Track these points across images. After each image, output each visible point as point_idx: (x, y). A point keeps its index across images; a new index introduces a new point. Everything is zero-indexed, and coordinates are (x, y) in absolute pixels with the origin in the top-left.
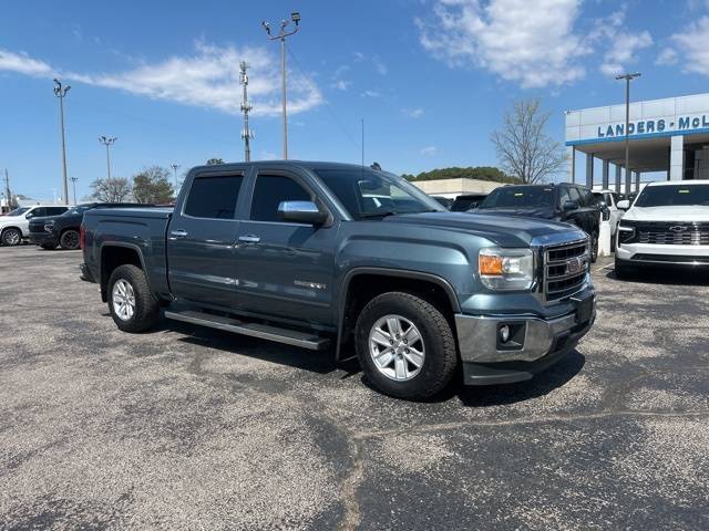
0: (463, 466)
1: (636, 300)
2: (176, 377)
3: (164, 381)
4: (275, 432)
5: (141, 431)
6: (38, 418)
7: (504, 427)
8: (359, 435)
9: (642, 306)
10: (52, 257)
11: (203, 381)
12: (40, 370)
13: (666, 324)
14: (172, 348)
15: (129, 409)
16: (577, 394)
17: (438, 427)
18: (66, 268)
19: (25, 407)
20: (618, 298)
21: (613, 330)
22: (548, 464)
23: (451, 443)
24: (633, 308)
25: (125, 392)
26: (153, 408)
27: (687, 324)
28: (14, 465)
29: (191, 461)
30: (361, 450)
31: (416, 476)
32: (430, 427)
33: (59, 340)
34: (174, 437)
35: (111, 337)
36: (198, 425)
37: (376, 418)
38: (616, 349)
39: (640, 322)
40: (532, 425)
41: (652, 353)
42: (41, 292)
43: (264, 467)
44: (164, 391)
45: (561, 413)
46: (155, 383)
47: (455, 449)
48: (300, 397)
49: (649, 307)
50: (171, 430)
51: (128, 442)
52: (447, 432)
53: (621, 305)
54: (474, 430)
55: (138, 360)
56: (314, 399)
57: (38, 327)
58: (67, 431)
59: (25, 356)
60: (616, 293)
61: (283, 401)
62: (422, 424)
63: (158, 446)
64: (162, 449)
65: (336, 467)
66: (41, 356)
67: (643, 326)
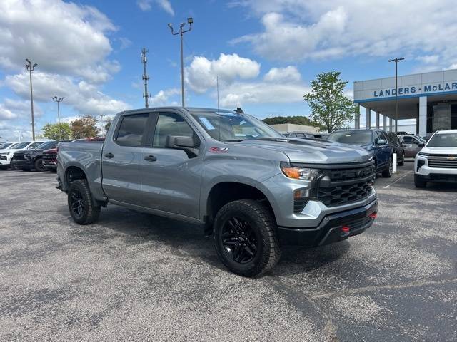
0: (395, 316)
1: (432, 202)
2: (167, 259)
3: (161, 261)
4: (257, 296)
5: (167, 297)
6: (92, 289)
7: (405, 289)
8: (314, 297)
9: (439, 206)
10: (32, 176)
11: (187, 260)
12: (72, 255)
15: (150, 281)
16: (435, 265)
17: (362, 290)
18: (46, 184)
19: (77, 281)
20: (420, 200)
21: (432, 223)
22: (448, 313)
23: (377, 300)
24: (432, 208)
25: (141, 269)
26: (165, 281)
28: (95, 324)
29: (214, 316)
30: (321, 307)
31: (368, 324)
32: (356, 290)
33: (72, 234)
34: (192, 300)
36: (203, 291)
37: (317, 284)
38: (441, 235)
39: (444, 217)
40: (421, 287)
42: (39, 201)
43: (265, 320)
44: (165, 268)
45: (434, 278)
46: (156, 263)
47: (383, 305)
49: (443, 206)
50: (188, 296)
51: (163, 305)
52: (371, 293)
53: (425, 205)
55: (134, 247)
57: (52, 225)
58: (116, 298)
59: (56, 246)
60: (417, 198)
62: (349, 288)
63: (185, 307)
64: (189, 309)
65: (313, 319)
66: (67, 245)
67: (448, 219)
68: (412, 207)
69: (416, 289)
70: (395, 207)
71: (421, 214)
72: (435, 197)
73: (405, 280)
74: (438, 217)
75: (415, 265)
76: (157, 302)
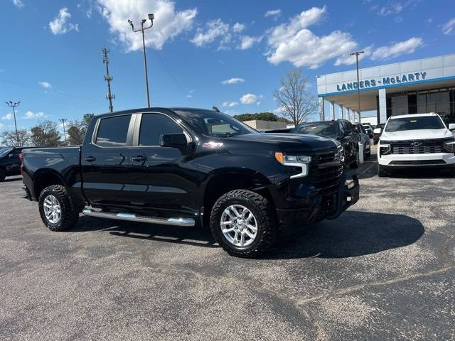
0: (388, 318)
1: (402, 190)
2: (137, 271)
3: (130, 275)
4: (240, 306)
5: (139, 317)
6: (50, 315)
7: (394, 284)
8: (301, 302)
9: (409, 194)
11: (160, 271)
12: (27, 276)
13: (432, 203)
14: (120, 249)
15: (118, 300)
16: (418, 256)
17: (349, 290)
20: (390, 189)
22: (442, 309)
23: (366, 299)
24: (403, 196)
25: (107, 286)
26: (136, 298)
27: (445, 203)
30: (310, 314)
31: (363, 329)
32: (343, 291)
34: (167, 319)
35: (68, 244)
36: (179, 307)
37: (303, 287)
39: (416, 204)
40: (408, 281)
41: (441, 223)
44: (136, 283)
45: (419, 270)
46: (125, 277)
47: (373, 305)
48: (238, 277)
49: (413, 193)
51: (134, 327)
52: (359, 292)
53: (396, 194)
54: (376, 289)
55: (101, 260)
56: (250, 278)
58: (79, 325)
59: (10, 266)
60: (387, 186)
61: (229, 282)
62: (337, 288)
63: (159, 328)
64: (165, 331)
65: (303, 329)
66: (21, 265)
67: (420, 207)
68: (384, 196)
69: (404, 283)
70: (368, 197)
71: (394, 203)
72: (404, 185)
73: (391, 275)
74: (411, 204)
75: (399, 257)
76: (127, 325)
